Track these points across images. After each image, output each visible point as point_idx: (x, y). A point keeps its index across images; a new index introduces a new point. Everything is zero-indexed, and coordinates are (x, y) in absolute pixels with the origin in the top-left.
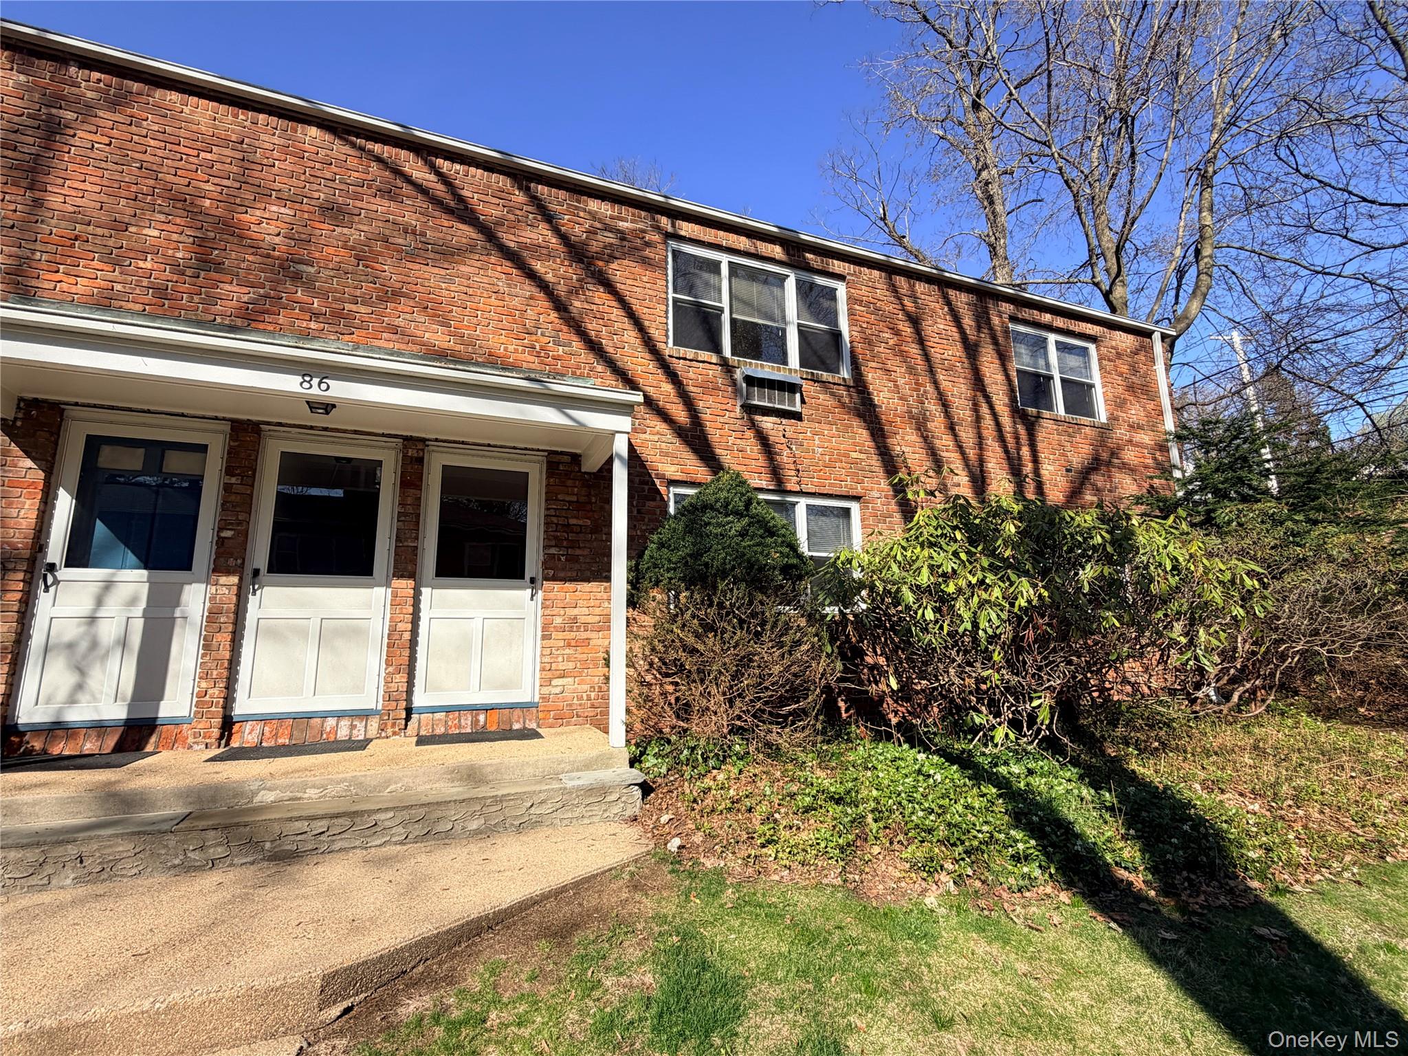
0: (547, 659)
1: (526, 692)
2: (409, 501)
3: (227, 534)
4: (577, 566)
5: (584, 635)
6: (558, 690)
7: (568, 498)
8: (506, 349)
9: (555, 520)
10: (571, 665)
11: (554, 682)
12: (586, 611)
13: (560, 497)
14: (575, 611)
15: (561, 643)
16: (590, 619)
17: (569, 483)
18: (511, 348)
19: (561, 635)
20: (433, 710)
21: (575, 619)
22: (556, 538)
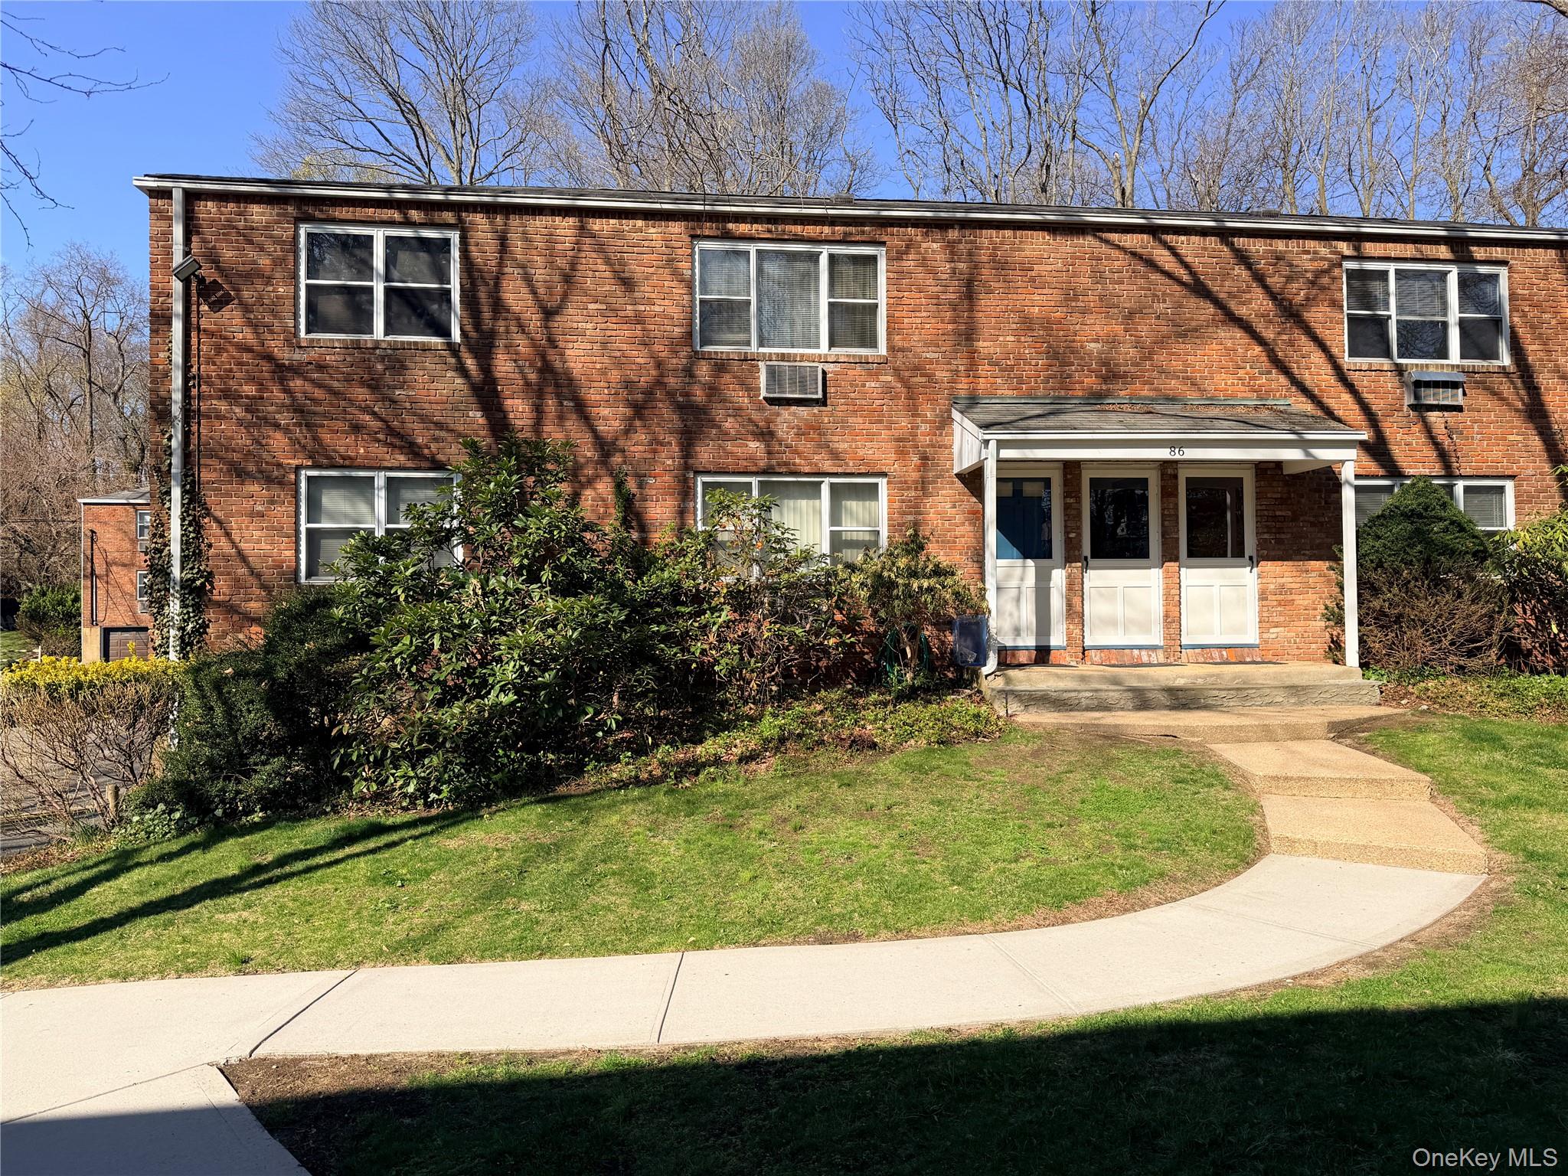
0: (1265, 614)
1: (1251, 637)
2: (1171, 506)
3: (1072, 535)
4: (1283, 547)
5: (1290, 597)
6: (1274, 636)
7: (1275, 496)
8: (1226, 384)
9: (1266, 513)
10: (1282, 619)
11: (1272, 630)
12: (1291, 580)
13: (1269, 495)
14: (1283, 580)
15: (1275, 603)
16: (1293, 586)
17: (1275, 484)
18: (1229, 382)
19: (1274, 597)
20: (1194, 647)
21: (1283, 586)
22: (1267, 527)
